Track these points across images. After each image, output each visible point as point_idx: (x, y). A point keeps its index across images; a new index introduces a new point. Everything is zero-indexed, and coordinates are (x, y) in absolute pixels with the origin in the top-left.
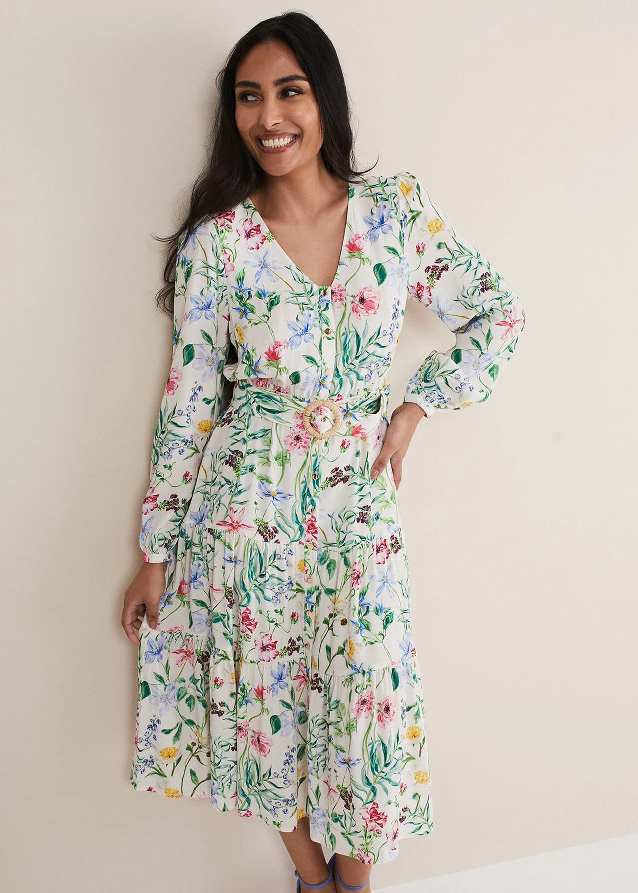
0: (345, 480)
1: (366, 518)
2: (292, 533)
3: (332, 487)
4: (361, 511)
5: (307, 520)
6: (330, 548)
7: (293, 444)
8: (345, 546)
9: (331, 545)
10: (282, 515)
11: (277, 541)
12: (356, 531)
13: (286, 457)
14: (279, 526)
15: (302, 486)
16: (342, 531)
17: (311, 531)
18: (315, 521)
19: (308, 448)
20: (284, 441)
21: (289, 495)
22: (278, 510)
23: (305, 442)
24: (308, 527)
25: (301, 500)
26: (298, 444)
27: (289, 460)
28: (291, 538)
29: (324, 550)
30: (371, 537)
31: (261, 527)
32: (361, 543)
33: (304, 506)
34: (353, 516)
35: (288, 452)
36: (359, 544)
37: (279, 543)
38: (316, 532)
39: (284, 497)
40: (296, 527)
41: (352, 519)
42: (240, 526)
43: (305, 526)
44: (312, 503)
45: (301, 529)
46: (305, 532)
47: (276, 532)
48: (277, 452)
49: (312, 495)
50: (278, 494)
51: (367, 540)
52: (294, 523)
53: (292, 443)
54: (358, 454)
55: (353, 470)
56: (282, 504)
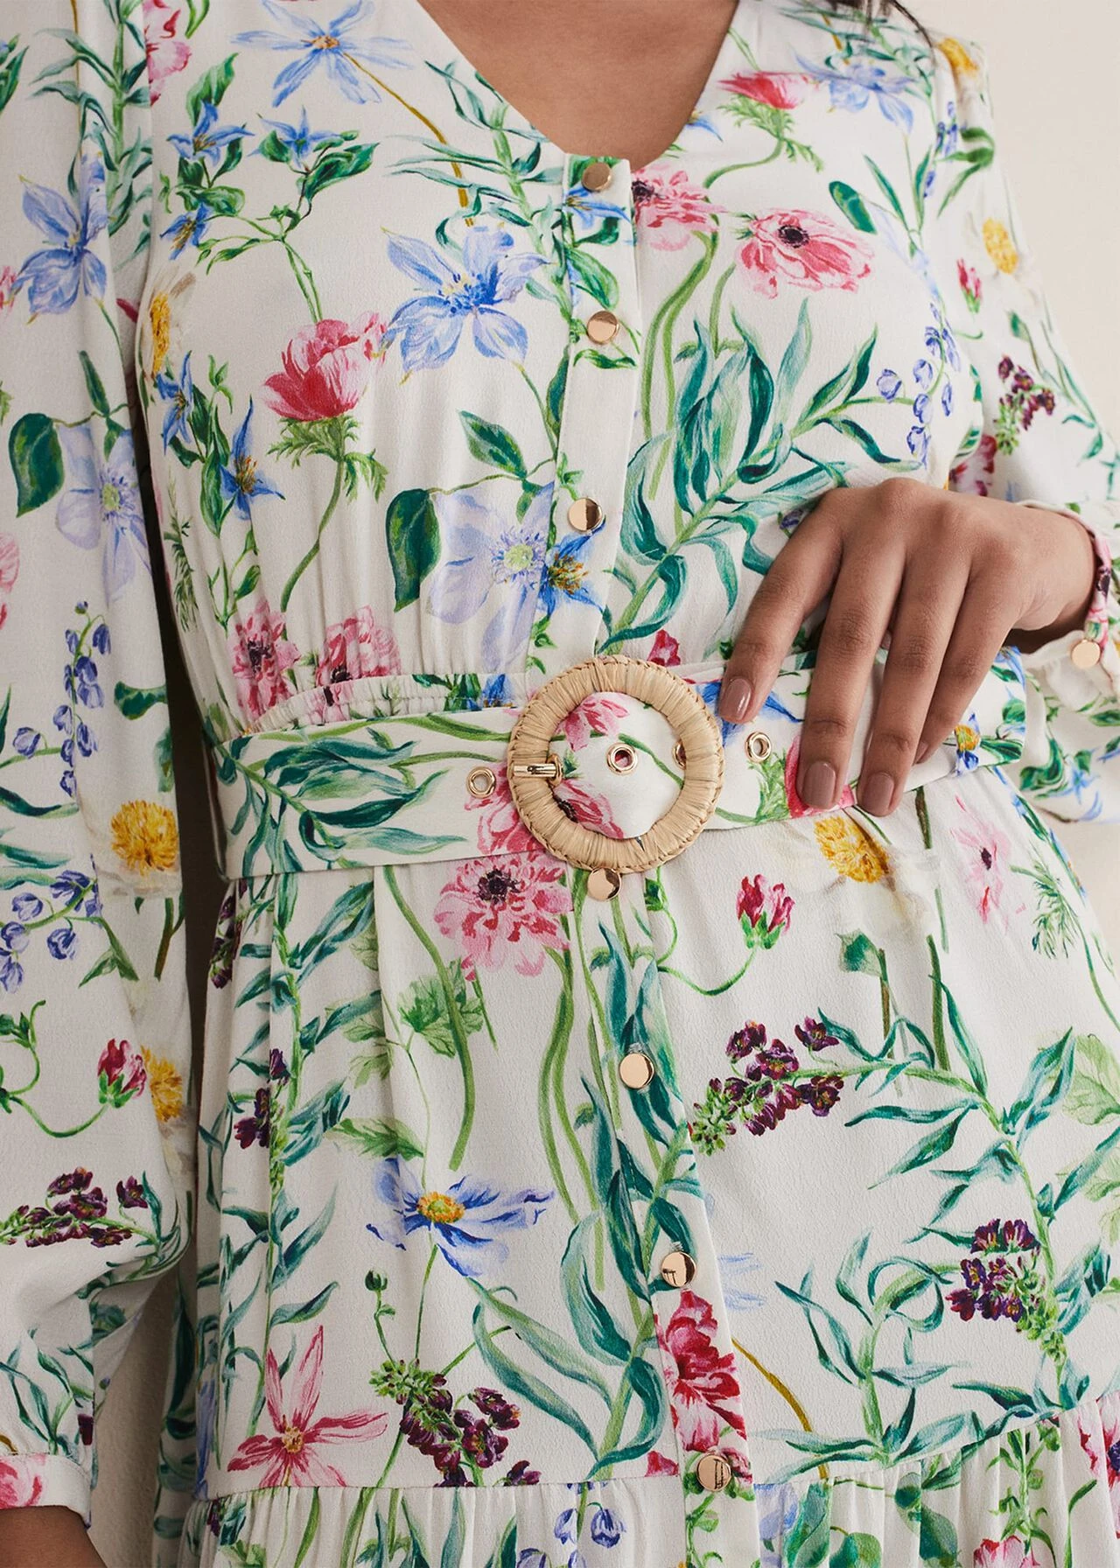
0: (822, 1094)
1: (1001, 1289)
2: (596, 1416)
3: (757, 1130)
4: (964, 1253)
5: (664, 1323)
6: (836, 1469)
7: (479, 926)
8: (919, 1456)
9: (840, 1451)
10: (516, 1319)
11: (521, 1475)
12: (967, 1364)
13: (461, 998)
14: (514, 1380)
15: (587, 1136)
16: (883, 1374)
17: (699, 1381)
18: (709, 1321)
19: (560, 931)
20: (439, 918)
21: (532, 1198)
22: (488, 1293)
23: (540, 900)
24: (682, 1363)
25: (603, 1216)
26: (506, 918)
27: (482, 1007)
28: (599, 1438)
29: (801, 1485)
30: (1064, 1390)
31: (416, 1405)
32: (1007, 1429)
33: (629, 1246)
34: (921, 1285)
35: (466, 972)
36: (993, 1432)
37: (532, 1479)
38: (730, 1388)
39: (506, 1217)
40: (614, 1374)
41: (922, 1305)
42: (310, 1438)
43: (662, 1362)
44: (670, 1221)
45: (642, 1380)
46: (669, 1397)
47: (506, 1418)
48: (414, 985)
49: (653, 1174)
50: (468, 1204)
51: (1045, 1409)
52: (592, 1353)
53: (472, 918)
54: (854, 952)
55: (851, 1040)
56: (504, 1253)
